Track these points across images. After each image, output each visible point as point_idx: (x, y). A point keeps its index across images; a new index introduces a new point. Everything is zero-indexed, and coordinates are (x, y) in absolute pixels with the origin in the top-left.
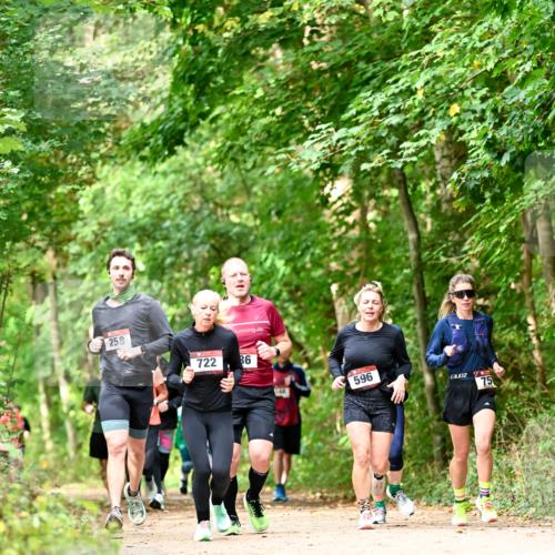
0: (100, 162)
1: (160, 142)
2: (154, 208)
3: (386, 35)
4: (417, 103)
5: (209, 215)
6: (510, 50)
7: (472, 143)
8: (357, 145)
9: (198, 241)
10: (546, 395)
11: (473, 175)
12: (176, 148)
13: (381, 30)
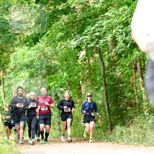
0: (16, 46)
1: (32, 41)
2: (31, 59)
3: (95, 11)
4: (104, 29)
5: (46, 61)
6: (130, 15)
7: (119, 40)
8: (87, 41)
9: (43, 68)
10: (139, 111)
11: (119, 50)
12: (37, 43)
13: (94, 10)
